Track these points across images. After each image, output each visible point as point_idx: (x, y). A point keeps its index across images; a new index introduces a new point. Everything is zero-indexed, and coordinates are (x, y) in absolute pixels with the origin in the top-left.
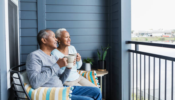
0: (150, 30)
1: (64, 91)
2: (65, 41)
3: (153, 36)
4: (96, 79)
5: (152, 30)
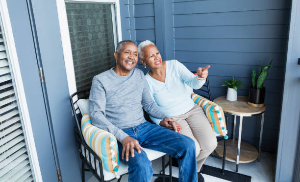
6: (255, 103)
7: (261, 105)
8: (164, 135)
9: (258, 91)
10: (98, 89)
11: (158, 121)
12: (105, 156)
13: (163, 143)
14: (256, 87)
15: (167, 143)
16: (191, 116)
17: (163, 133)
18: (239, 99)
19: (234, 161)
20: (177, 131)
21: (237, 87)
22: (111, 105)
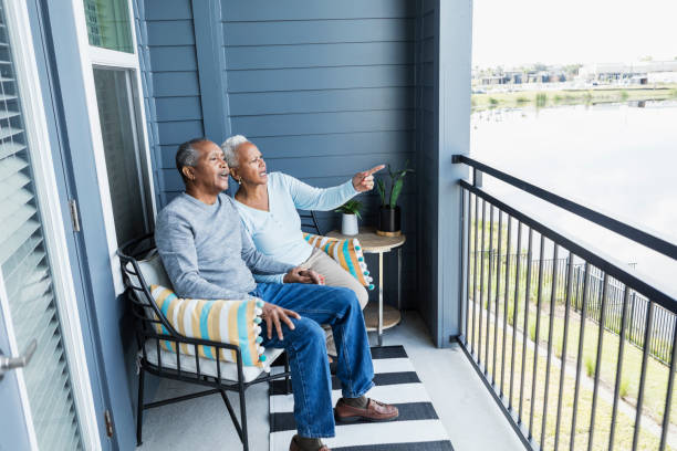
0: (643, 60)
1: (241, 311)
2: (254, 173)
3: (649, 81)
4: (360, 260)
5: (650, 59)
6: (389, 231)
7: (399, 233)
8: (305, 294)
9: (393, 211)
10: (180, 231)
11: (280, 278)
12: (243, 338)
13: (307, 306)
14: (388, 207)
15: (315, 304)
16: (316, 264)
17: (301, 291)
18: (360, 231)
19: (374, 329)
20: (320, 284)
21: (359, 210)
22: (205, 259)
